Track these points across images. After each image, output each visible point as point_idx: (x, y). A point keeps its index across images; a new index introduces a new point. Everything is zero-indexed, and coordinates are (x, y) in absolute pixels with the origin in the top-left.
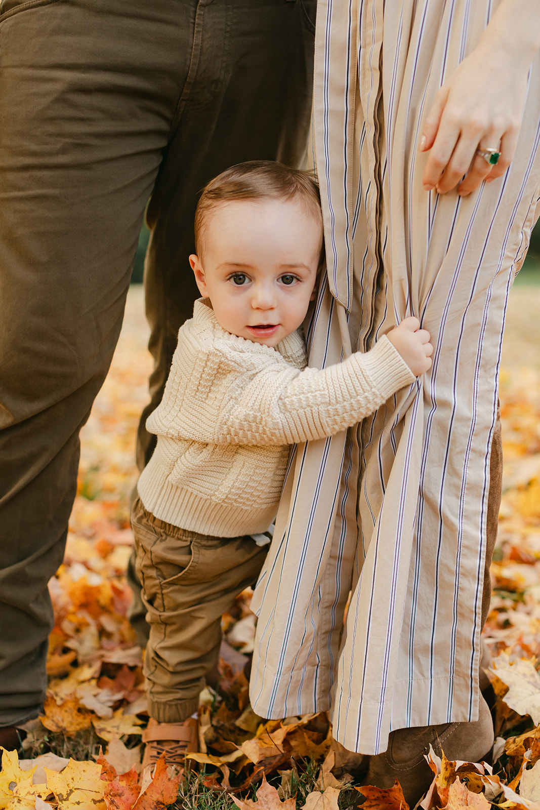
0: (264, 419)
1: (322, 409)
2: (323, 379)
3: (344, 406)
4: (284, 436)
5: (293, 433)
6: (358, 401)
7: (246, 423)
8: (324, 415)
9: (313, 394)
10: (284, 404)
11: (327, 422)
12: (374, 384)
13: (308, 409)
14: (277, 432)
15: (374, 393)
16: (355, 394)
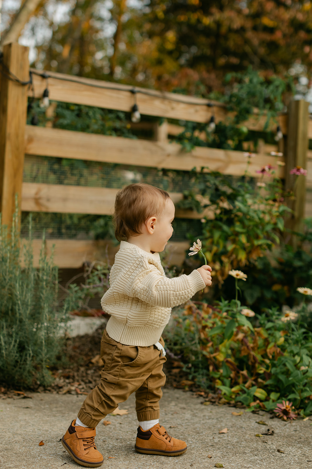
0: (149, 291)
1: (172, 292)
2: (173, 281)
3: (180, 293)
4: (154, 301)
5: (158, 300)
6: (185, 292)
7: (142, 290)
8: (172, 295)
9: (169, 286)
10: (157, 288)
11: (172, 298)
12: (191, 286)
13: (166, 291)
14: (152, 298)
15: (191, 290)
16: (184, 289)
